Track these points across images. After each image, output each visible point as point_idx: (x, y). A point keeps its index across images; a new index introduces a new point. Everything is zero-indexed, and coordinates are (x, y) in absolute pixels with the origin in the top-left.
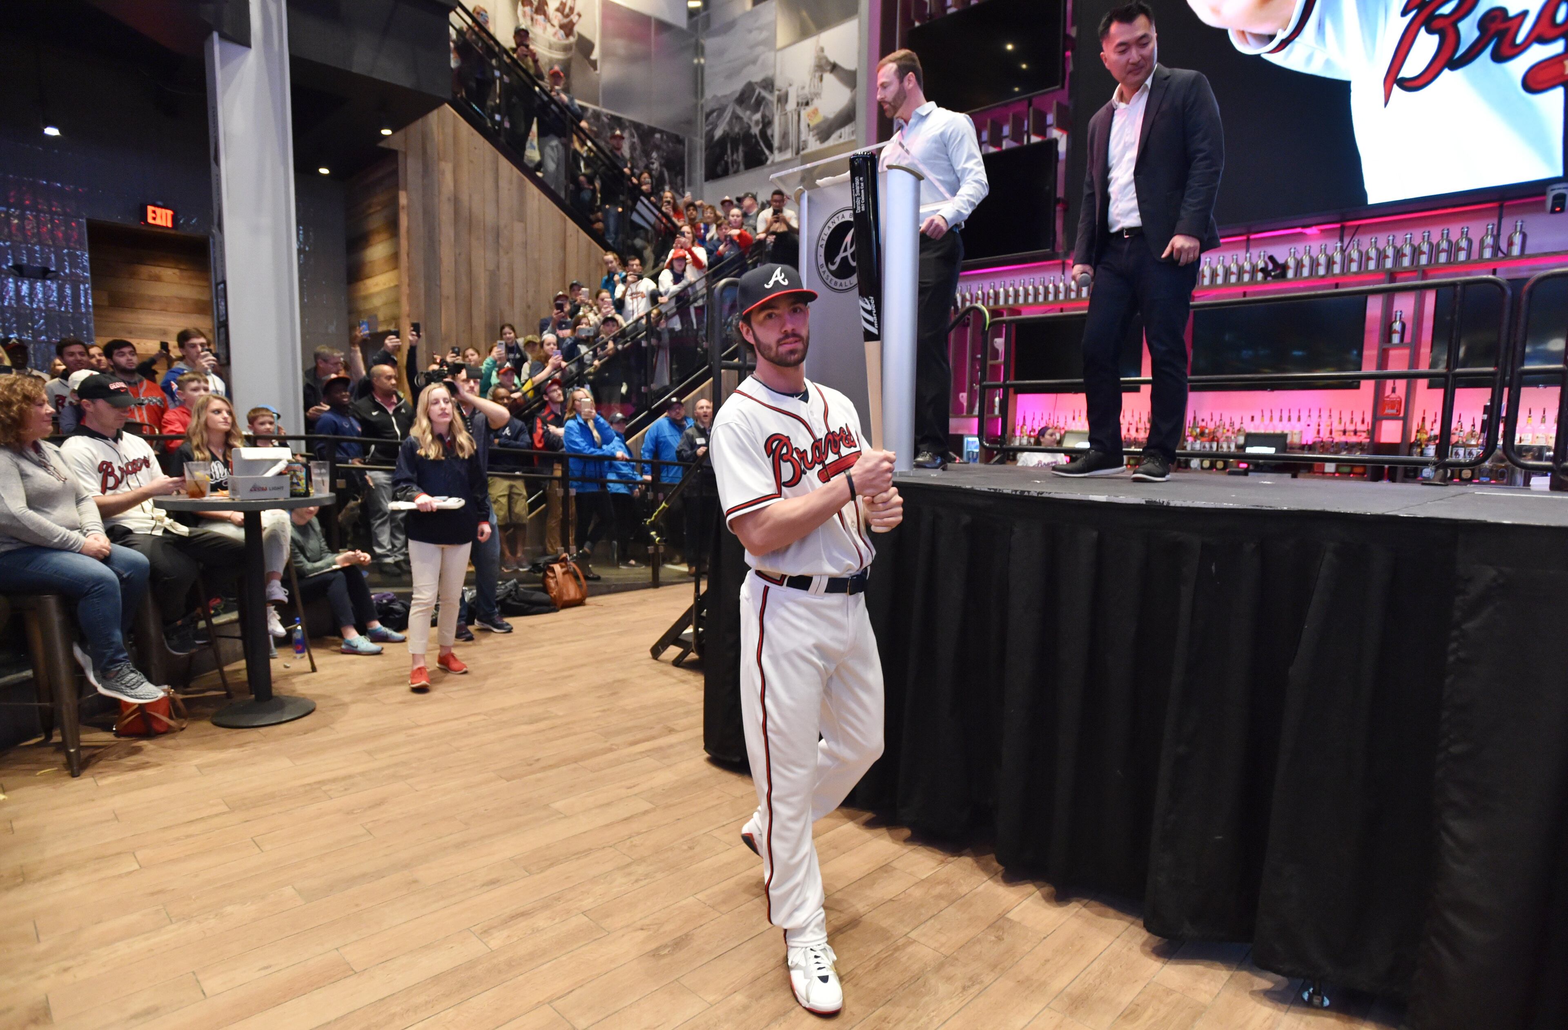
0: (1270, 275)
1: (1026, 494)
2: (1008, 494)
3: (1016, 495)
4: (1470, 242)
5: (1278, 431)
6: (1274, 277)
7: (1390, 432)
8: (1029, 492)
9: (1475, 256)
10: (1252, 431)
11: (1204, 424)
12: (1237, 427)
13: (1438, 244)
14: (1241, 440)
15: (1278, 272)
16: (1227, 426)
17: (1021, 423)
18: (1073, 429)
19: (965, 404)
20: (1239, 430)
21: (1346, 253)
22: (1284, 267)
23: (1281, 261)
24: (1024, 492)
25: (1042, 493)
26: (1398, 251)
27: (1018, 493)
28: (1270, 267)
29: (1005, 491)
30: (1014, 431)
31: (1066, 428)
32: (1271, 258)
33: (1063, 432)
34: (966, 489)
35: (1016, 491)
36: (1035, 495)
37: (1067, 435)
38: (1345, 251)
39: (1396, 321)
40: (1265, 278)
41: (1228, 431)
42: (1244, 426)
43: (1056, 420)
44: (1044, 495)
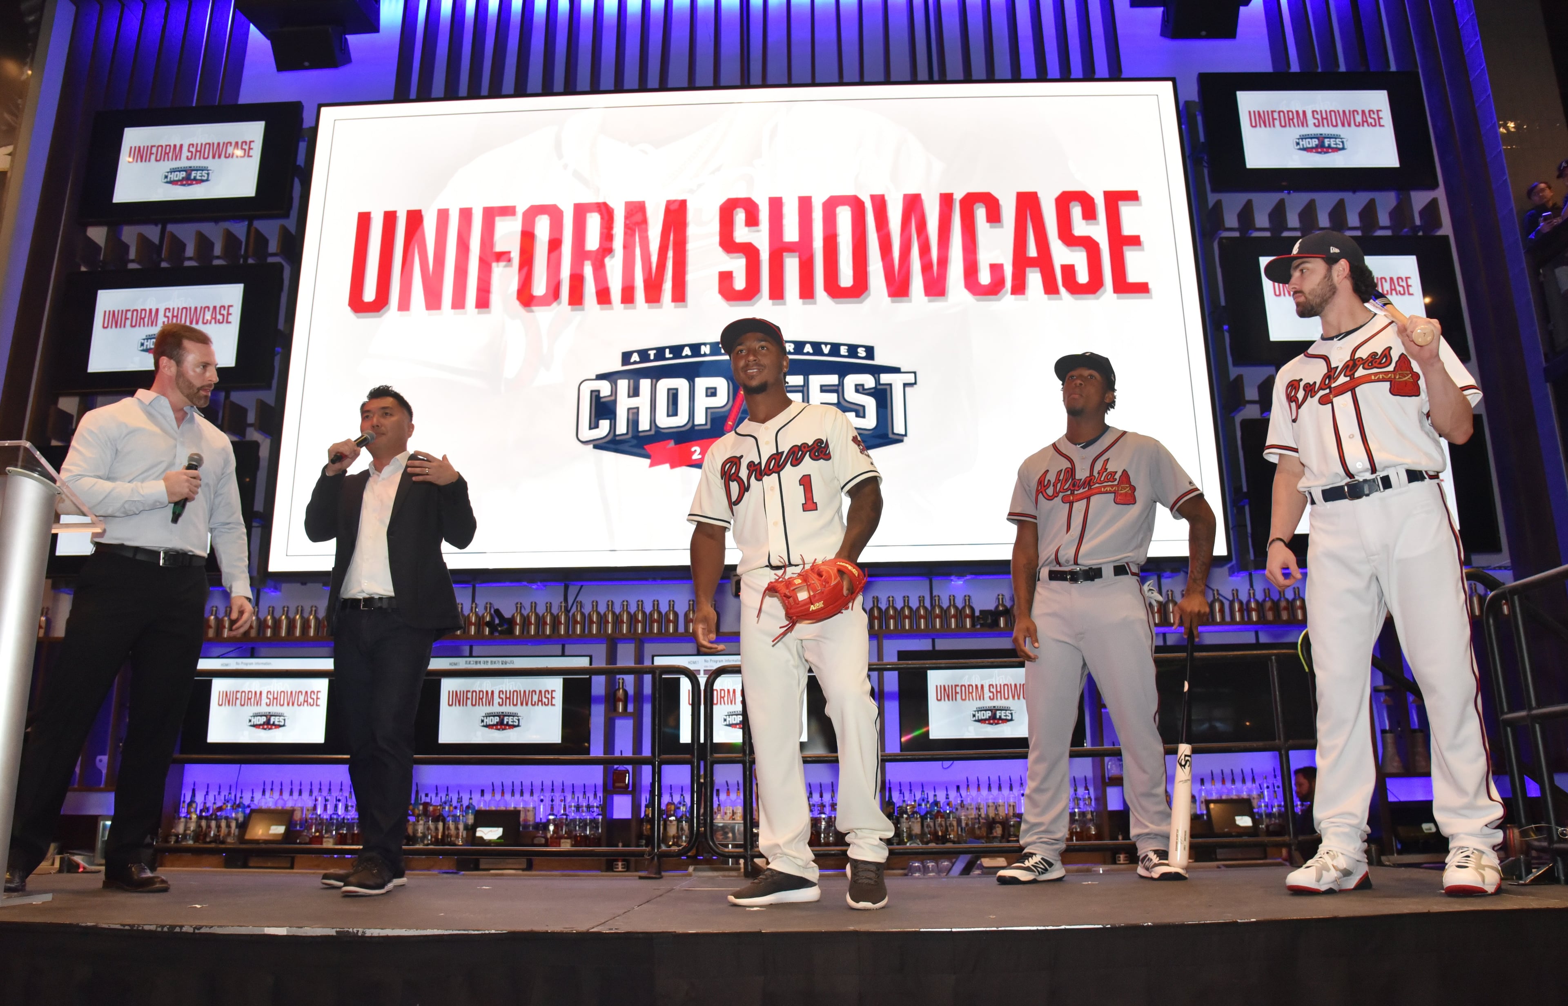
0: (497, 630)
1: (177, 930)
2: (150, 931)
3: (162, 932)
4: (676, 615)
5: (512, 807)
6: (501, 633)
7: (622, 808)
8: (181, 927)
9: (681, 629)
10: (482, 807)
11: (428, 800)
12: (465, 803)
13: (651, 614)
14: (470, 819)
15: (505, 627)
16: (454, 803)
17: (188, 799)
18: (264, 806)
19: (104, 772)
20: (468, 807)
21: (571, 614)
22: (511, 622)
23: (507, 615)
24: (175, 927)
25: (200, 928)
26: (617, 617)
27: (166, 929)
28: (497, 621)
29: (147, 928)
30: (177, 810)
31: (253, 807)
32: (497, 611)
33: (248, 811)
34: (87, 927)
35: (163, 926)
36: (191, 930)
37: (254, 815)
38: (569, 612)
39: (619, 689)
40: (491, 632)
41: (456, 808)
42: (474, 802)
43: (238, 796)
44: (203, 930)
